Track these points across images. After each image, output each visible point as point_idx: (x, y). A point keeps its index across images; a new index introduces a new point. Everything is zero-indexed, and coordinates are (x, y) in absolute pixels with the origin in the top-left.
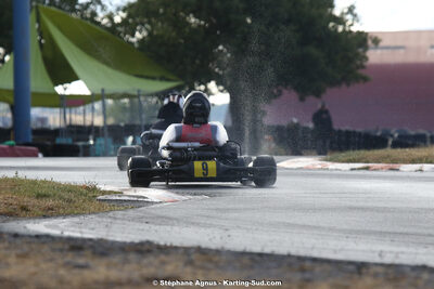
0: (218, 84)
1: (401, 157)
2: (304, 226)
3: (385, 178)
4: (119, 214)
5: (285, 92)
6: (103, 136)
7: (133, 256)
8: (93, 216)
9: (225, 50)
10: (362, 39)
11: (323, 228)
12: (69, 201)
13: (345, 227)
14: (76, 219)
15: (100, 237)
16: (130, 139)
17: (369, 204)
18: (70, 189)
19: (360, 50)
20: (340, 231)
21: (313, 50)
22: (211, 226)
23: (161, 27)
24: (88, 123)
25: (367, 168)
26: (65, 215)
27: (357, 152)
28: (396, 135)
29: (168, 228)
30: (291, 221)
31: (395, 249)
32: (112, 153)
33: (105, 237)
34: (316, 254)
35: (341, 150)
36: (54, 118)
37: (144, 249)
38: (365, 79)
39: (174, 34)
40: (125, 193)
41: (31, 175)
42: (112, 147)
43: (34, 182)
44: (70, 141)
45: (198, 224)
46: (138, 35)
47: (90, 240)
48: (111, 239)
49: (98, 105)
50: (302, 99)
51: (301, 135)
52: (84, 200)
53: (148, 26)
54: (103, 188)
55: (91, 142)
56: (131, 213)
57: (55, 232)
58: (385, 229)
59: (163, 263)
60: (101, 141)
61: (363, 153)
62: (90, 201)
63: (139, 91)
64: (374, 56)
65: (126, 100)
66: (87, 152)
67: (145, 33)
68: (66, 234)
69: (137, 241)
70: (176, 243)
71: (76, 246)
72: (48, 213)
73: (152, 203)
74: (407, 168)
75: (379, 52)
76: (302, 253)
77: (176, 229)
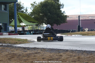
1: (72, 34)
2: (58, 44)
3: (70, 37)
5: (55, 24)
7: (33, 50)
8: (27, 44)
9: (46, 18)
10: (66, 16)
12: (23, 41)
13: (65, 44)
14: (24, 44)
16: (32, 32)
17: (68, 41)
18: (23, 40)
19: (66, 18)
21: (59, 18)
23: (36, 15)
24: (26, 30)
25: (67, 36)
26: (23, 44)
28: (71, 30)
29: (38, 45)
31: (72, 48)
32: (29, 34)
34: (60, 49)
35: (63, 33)
36: (21, 29)
37: (35, 48)
38: (67, 22)
39: (38, 16)
40: (31, 40)
41: (17, 38)
43: (18, 39)
44: (23, 33)
45: (43, 44)
46: (33, 17)
47: (27, 47)
49: (27, 27)
50: (57, 25)
51: (57, 31)
52: (25, 41)
54: (28, 39)
56: (32, 43)
57: (21, 46)
59: (38, 50)
60: (27, 32)
61: (67, 33)
62: (26, 41)
64: (68, 19)
65: (31, 26)
66: (26, 34)
68: (23, 46)
70: (40, 47)
71: (25, 48)
72: (20, 43)
75: (69, 18)
76: (58, 49)
77: (39, 45)
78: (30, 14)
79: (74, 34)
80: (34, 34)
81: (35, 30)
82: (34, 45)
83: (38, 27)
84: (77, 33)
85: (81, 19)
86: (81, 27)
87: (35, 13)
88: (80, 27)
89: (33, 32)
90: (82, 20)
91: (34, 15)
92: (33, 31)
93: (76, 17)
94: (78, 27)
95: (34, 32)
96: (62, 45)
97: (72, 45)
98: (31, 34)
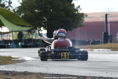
0: (43, 28)
1: (94, 47)
2: (68, 66)
4: (18, 64)
6: (12, 42)
8: (11, 65)
9: (45, 19)
10: (82, 15)
11: (74, 67)
12: (4, 61)
13: (80, 67)
14: (6, 66)
15: (13, 70)
16: (20, 43)
18: (4, 57)
19: (82, 18)
20: (78, 68)
21: (69, 19)
22: (43, 67)
23: (28, 13)
24: (8, 39)
26: (3, 65)
27: (82, 46)
28: (92, 41)
29: (32, 68)
30: (65, 65)
31: (94, 72)
32: (15, 47)
33: (14, 71)
34: (72, 74)
37: (25, 73)
38: (84, 26)
39: (32, 14)
40: (19, 58)
42: (15, 46)
44: (3, 44)
46: (22, 15)
47: (11, 71)
48: (16, 71)
49: (11, 34)
52: (8, 60)
53: (24, 12)
54: (13, 57)
55: (9, 44)
56: (21, 64)
57: (1, 69)
58: (90, 67)
60: (12, 44)
62: (10, 60)
63: (22, 30)
64: (86, 20)
66: (8, 47)
67: (23, 14)
68: (4, 70)
69: (23, 71)
70: (34, 72)
71: (7, 73)
73: (27, 61)
74: (96, 50)
75: (87, 18)
76: (68, 74)
77: (34, 68)
78: (16, 11)
79: (97, 48)
80: (23, 47)
81: (25, 40)
82: (23, 67)
83: (31, 33)
84: (103, 45)
85: (109, 19)
86: (109, 34)
87: (26, 9)
88: (108, 36)
89: (23, 44)
90: (111, 22)
91: (25, 11)
92: (23, 42)
93: (102, 17)
94: (104, 36)
95: (25, 43)
96: (76, 67)
97: (93, 68)
98: (18, 47)
